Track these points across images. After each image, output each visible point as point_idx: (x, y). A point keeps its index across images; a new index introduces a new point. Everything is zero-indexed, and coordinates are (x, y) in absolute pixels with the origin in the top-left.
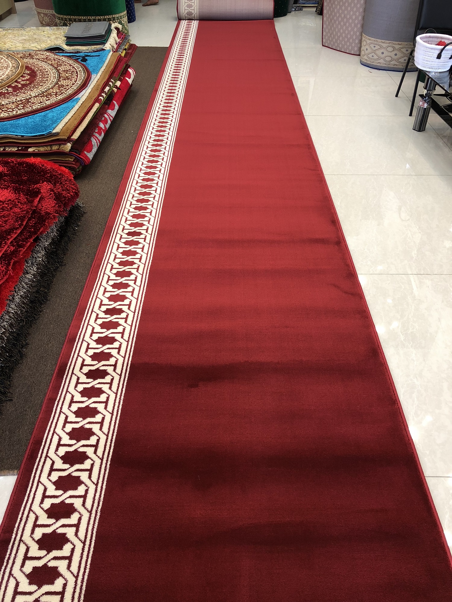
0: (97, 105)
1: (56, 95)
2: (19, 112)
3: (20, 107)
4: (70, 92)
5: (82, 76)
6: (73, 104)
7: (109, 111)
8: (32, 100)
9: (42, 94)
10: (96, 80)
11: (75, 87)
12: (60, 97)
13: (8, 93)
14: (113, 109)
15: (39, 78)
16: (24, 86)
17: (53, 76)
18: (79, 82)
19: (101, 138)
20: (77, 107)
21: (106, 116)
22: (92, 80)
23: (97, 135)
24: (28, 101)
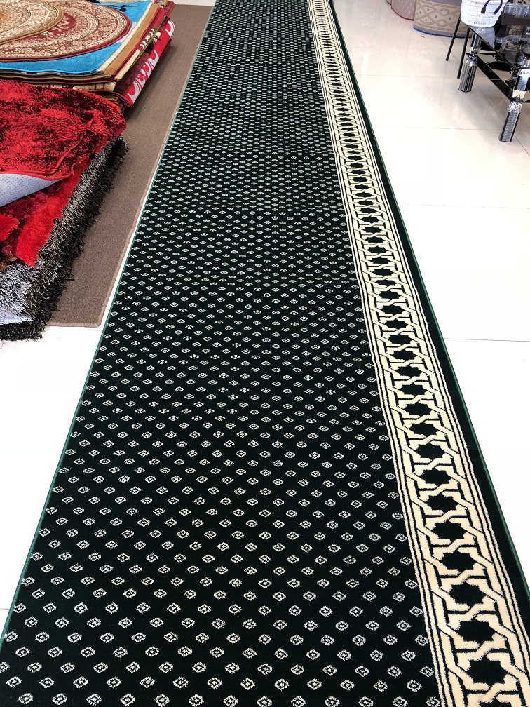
0: (138, 52)
1: (97, 39)
2: (62, 53)
3: (63, 48)
4: (111, 37)
5: (122, 25)
6: (115, 48)
7: (150, 60)
8: (74, 43)
9: (83, 38)
10: (137, 28)
11: (116, 34)
12: (101, 42)
13: (50, 37)
14: (154, 59)
15: (78, 24)
16: (64, 30)
17: (92, 24)
18: (120, 29)
19: (143, 84)
20: (119, 51)
21: (147, 63)
22: (132, 27)
23: (138, 80)
24: (69, 43)
